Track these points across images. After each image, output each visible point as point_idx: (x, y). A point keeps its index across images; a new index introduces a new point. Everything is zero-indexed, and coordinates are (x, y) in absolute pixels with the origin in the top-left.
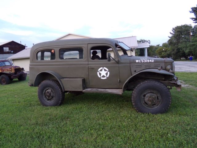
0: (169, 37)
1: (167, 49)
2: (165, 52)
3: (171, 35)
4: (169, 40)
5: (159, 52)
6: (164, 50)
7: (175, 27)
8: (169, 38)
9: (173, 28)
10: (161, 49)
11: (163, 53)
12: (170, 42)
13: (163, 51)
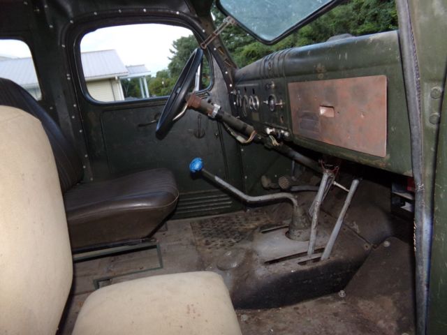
0: (170, 59)
1: (169, 82)
2: (166, 86)
3: (172, 56)
4: (171, 65)
5: (154, 87)
6: (163, 83)
7: (178, 40)
8: (170, 61)
9: (174, 42)
10: (157, 83)
11: (163, 90)
12: (173, 68)
13: (162, 86)
